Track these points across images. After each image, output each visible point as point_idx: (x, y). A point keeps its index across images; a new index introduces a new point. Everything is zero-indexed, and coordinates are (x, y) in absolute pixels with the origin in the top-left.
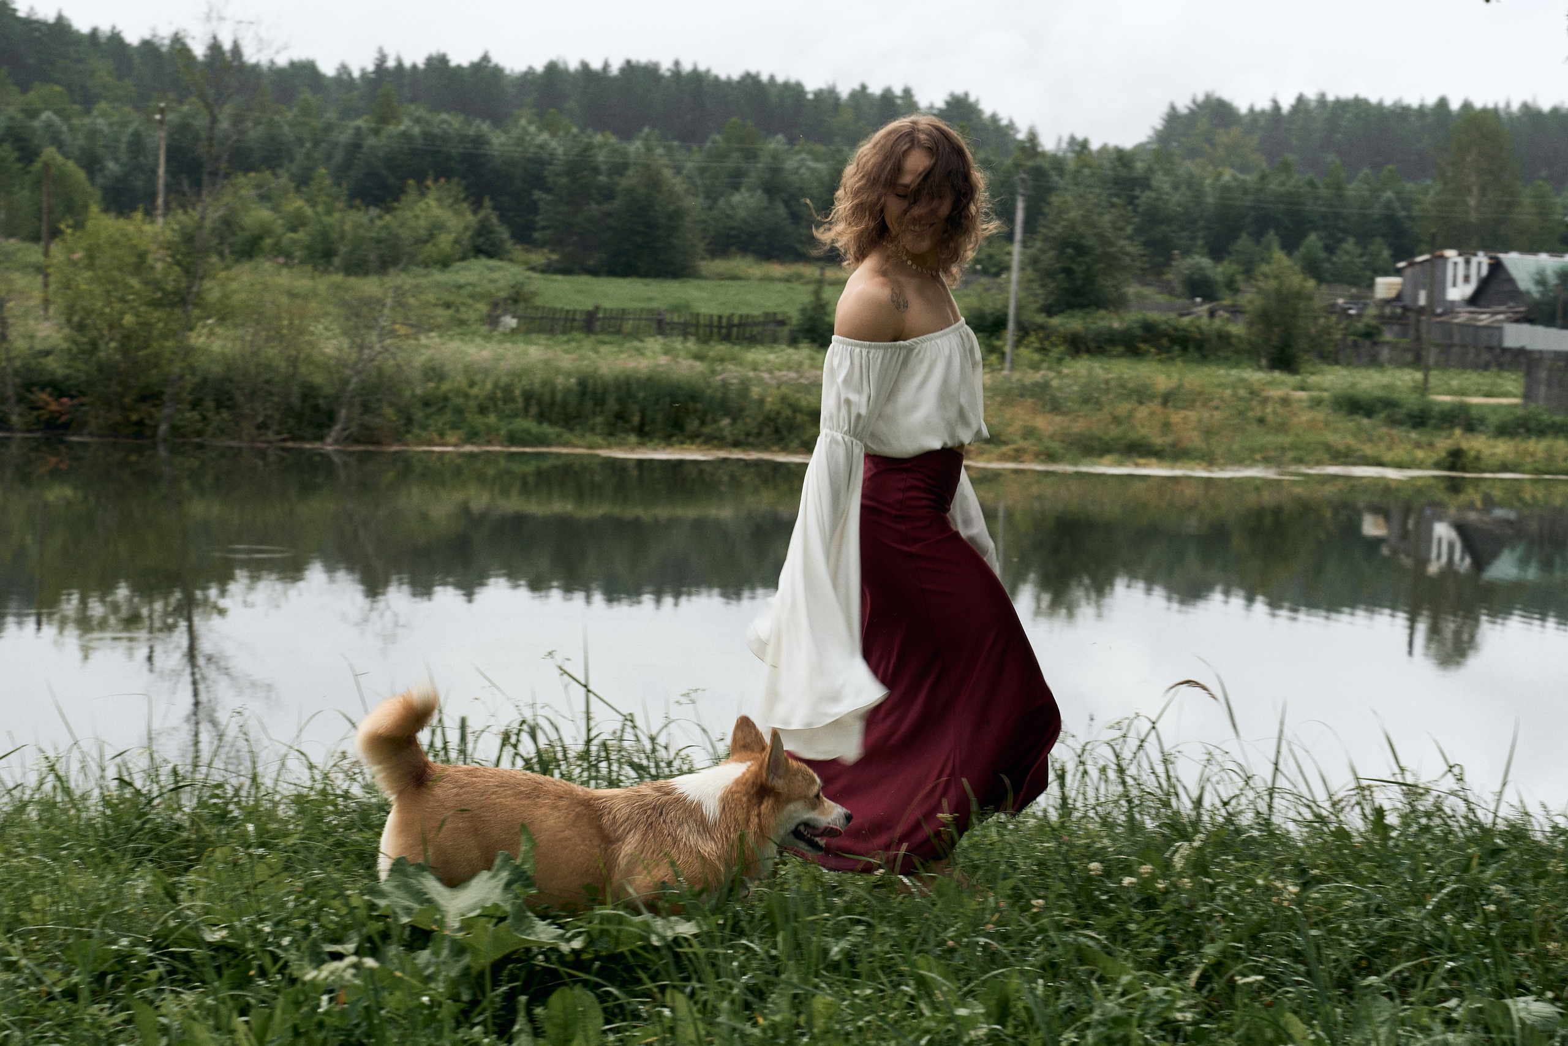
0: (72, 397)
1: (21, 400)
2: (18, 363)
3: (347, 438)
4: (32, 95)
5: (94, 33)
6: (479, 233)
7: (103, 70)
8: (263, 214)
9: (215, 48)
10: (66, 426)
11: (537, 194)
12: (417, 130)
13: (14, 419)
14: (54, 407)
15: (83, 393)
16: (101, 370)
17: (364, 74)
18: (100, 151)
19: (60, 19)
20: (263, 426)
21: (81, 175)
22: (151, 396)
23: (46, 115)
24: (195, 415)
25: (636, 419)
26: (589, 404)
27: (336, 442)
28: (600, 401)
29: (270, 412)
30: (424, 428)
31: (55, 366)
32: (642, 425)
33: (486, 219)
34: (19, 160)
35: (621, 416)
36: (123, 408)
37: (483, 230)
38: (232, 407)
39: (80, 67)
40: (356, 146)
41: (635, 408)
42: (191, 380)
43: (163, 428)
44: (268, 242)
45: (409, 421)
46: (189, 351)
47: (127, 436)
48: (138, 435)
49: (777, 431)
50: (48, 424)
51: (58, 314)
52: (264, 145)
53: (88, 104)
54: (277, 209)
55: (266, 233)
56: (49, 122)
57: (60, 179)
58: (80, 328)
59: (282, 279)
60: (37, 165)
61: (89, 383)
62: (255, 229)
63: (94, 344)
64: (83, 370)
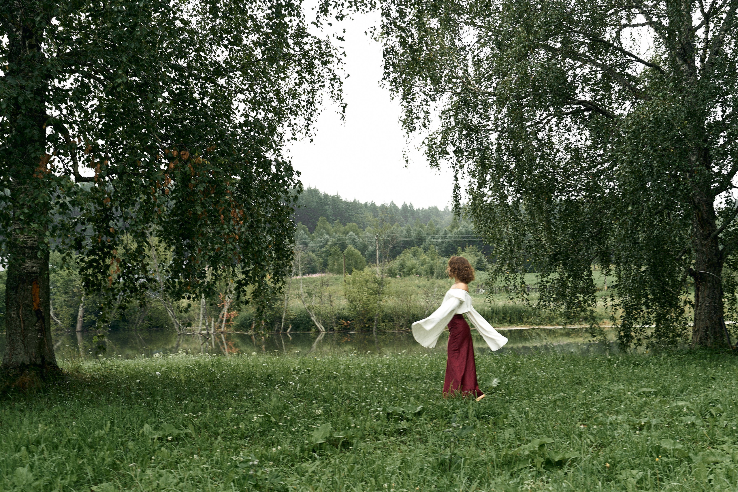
0: (350, 321)
1: (337, 322)
2: (335, 312)
4: (346, 227)
5: (366, 204)
6: (478, 263)
7: (369, 216)
8: (414, 261)
9: (405, 205)
10: (349, 329)
12: (463, 231)
13: (335, 328)
14: (346, 324)
15: (353, 320)
16: (358, 313)
18: (367, 243)
19: (355, 200)
20: (402, 326)
21: (359, 253)
22: (371, 320)
23: (351, 233)
24: (383, 324)
25: (509, 319)
26: (494, 315)
28: (497, 314)
31: (346, 313)
32: (510, 320)
33: (481, 258)
34: (341, 250)
35: (504, 318)
36: (364, 323)
37: (480, 262)
38: (393, 321)
39: (362, 216)
40: (445, 236)
41: (508, 316)
42: (382, 315)
43: (375, 328)
44: (414, 270)
46: (380, 306)
47: (365, 331)
48: (368, 330)
49: (550, 320)
50: (344, 329)
51: (346, 298)
52: (417, 238)
53: (364, 228)
54: (418, 259)
55: (414, 267)
56: (351, 236)
57: (353, 255)
58: (352, 302)
59: (417, 282)
60: (346, 251)
61: (355, 317)
62: (411, 266)
63: (355, 306)
64: (353, 313)
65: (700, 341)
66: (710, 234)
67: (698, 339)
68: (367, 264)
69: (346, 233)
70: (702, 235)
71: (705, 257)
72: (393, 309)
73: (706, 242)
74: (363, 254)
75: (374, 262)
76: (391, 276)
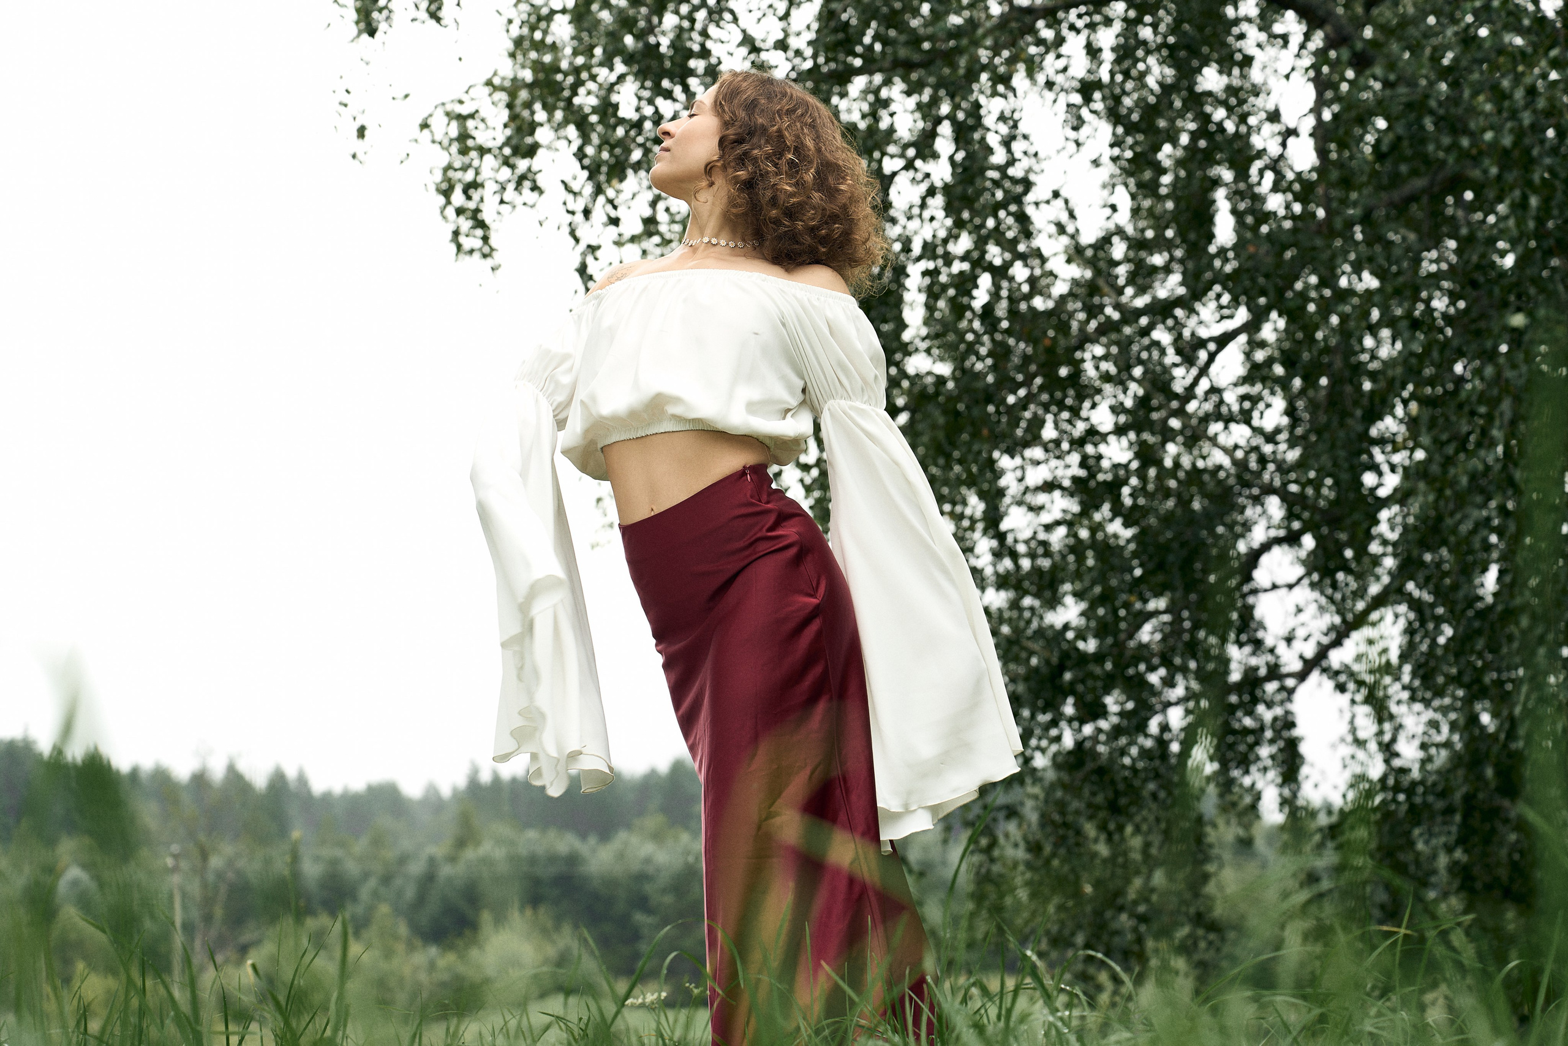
11: (639, 917)
12: (500, 853)
17: (455, 792)
40: (429, 878)
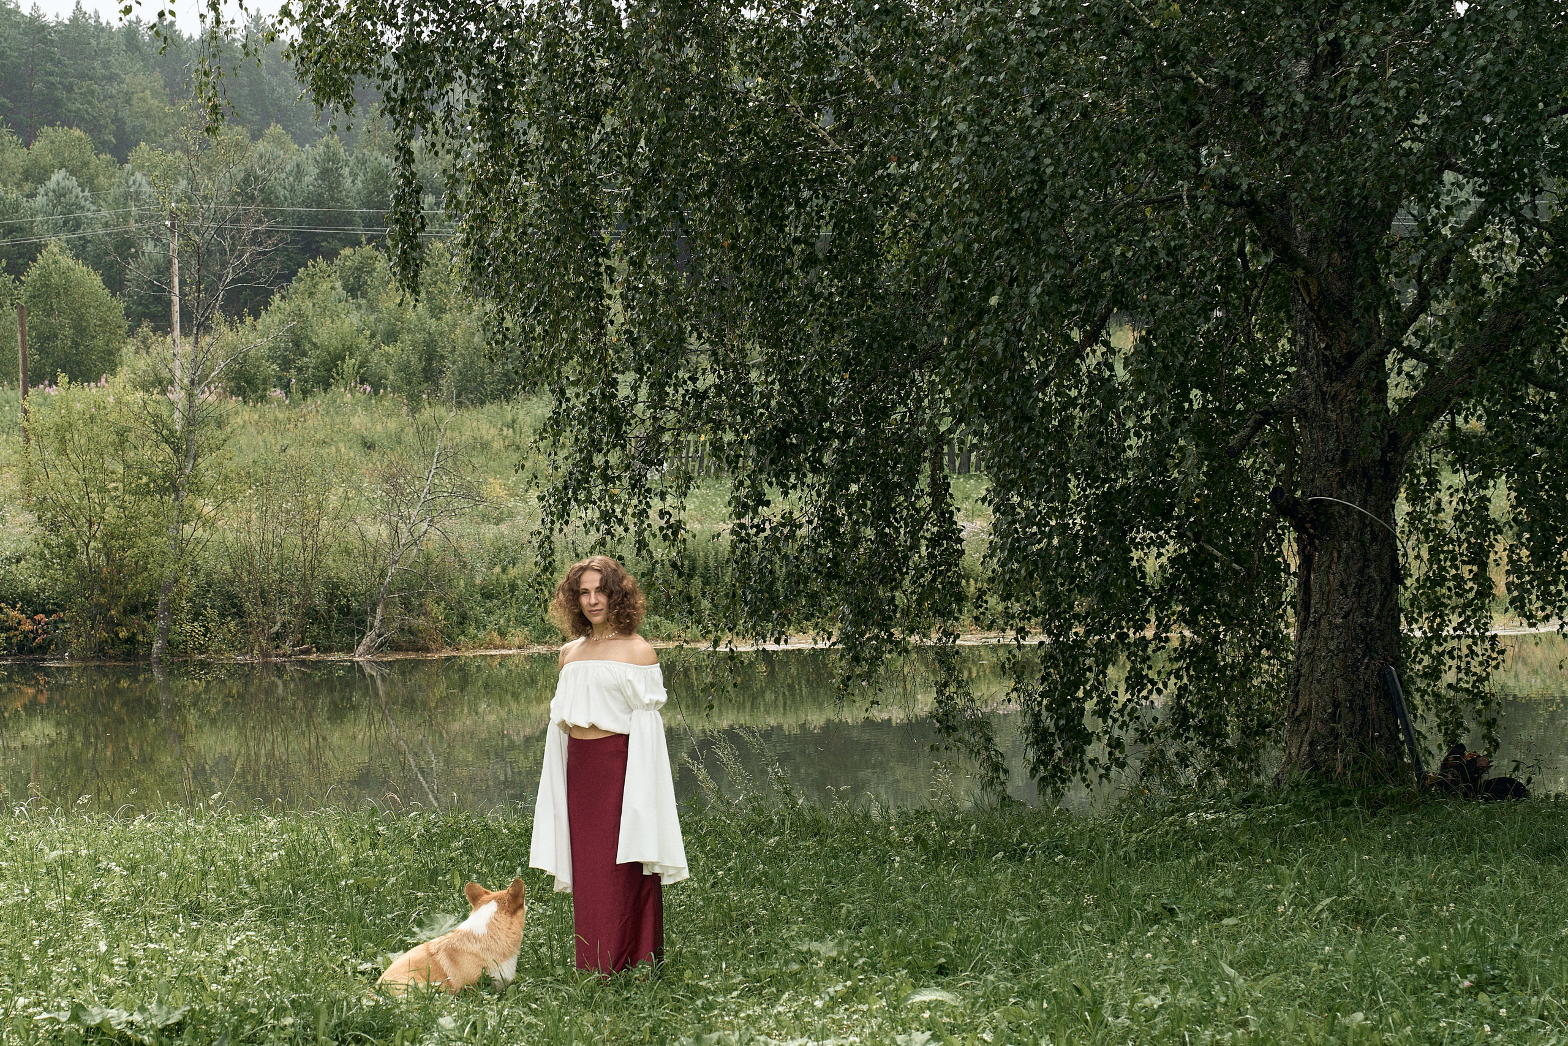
0: (48, 613)
3: (382, 645)
4: (37, 146)
7: (145, 91)
8: (352, 318)
10: (43, 648)
14: (28, 626)
15: (61, 607)
16: (81, 576)
18: (132, 227)
20: (279, 636)
21: (96, 280)
22: (141, 607)
23: (58, 177)
24: (197, 628)
27: (368, 651)
29: (287, 618)
30: (481, 625)
31: (27, 575)
36: (110, 623)
38: (240, 614)
39: (113, 89)
42: (190, 584)
43: (157, 645)
44: (351, 362)
45: (463, 618)
46: (181, 547)
47: (115, 658)
48: (129, 655)
50: (21, 648)
51: (27, 508)
52: (368, 204)
53: (121, 151)
54: (372, 308)
55: (351, 350)
56: (60, 194)
57: (66, 289)
58: (54, 528)
59: (359, 421)
60: (34, 272)
61: (67, 595)
62: (336, 344)
63: (71, 546)
64: (58, 579)
65: (1310, 754)
66: (1351, 357)
67: (1305, 748)
68: (131, 332)
69: (36, 175)
70: (1326, 361)
71: (1332, 443)
72: (243, 557)
73: (1337, 386)
74: (114, 282)
75: (162, 325)
76: (238, 391)
